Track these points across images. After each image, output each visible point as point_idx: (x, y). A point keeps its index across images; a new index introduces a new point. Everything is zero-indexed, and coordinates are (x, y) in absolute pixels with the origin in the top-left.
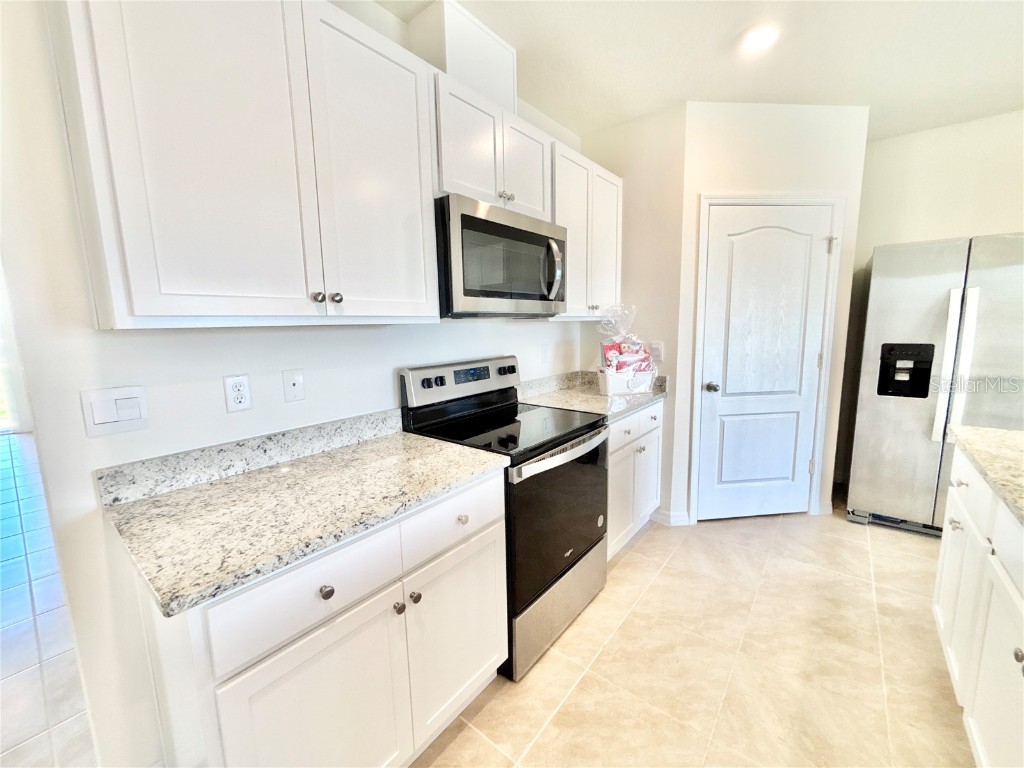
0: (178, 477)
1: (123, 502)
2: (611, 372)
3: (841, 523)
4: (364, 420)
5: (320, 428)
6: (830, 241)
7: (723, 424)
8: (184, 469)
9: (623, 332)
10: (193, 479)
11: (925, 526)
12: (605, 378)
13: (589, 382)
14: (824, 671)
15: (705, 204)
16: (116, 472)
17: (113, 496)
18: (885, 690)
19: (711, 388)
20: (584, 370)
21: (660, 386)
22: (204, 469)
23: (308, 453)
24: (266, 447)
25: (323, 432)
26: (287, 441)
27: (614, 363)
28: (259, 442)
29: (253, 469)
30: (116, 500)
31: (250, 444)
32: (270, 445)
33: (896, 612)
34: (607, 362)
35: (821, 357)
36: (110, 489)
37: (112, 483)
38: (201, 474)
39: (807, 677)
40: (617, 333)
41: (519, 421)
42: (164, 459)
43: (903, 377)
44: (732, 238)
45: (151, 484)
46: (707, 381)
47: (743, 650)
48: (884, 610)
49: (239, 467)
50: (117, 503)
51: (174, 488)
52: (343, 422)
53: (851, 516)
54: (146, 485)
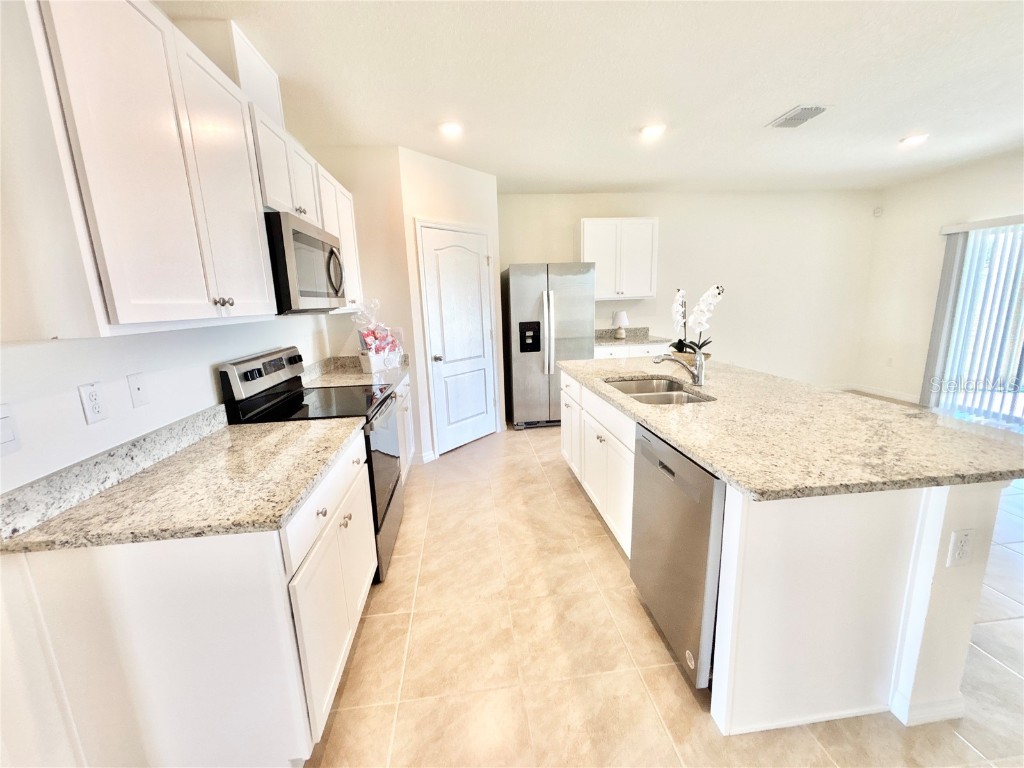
0: (64, 497)
1: (21, 531)
2: (372, 354)
3: (513, 433)
4: (201, 417)
5: (170, 428)
6: (488, 258)
7: (446, 382)
8: (68, 487)
9: (373, 321)
10: (77, 497)
11: (547, 422)
12: (368, 361)
13: (355, 364)
14: (531, 498)
15: (418, 228)
16: (10, 500)
17: (11, 528)
18: (554, 494)
19: (437, 359)
20: (335, 356)
21: (405, 361)
22: (86, 485)
23: (165, 455)
24: (132, 454)
25: (174, 433)
26: (147, 445)
27: (373, 347)
28: (125, 450)
29: (125, 478)
30: (15, 531)
31: (119, 453)
32: (135, 452)
33: (548, 463)
34: (366, 346)
35: (491, 333)
36: (8, 520)
37: (9, 513)
38: (84, 491)
39: (526, 503)
40: (370, 323)
41: (307, 405)
42: (49, 479)
43: (529, 341)
44: (438, 252)
45: (42, 507)
46: (434, 355)
47: (496, 506)
48: (544, 464)
49: (114, 478)
50: (16, 534)
51: (63, 510)
52: (186, 420)
53: (517, 427)
54: (39, 511)
